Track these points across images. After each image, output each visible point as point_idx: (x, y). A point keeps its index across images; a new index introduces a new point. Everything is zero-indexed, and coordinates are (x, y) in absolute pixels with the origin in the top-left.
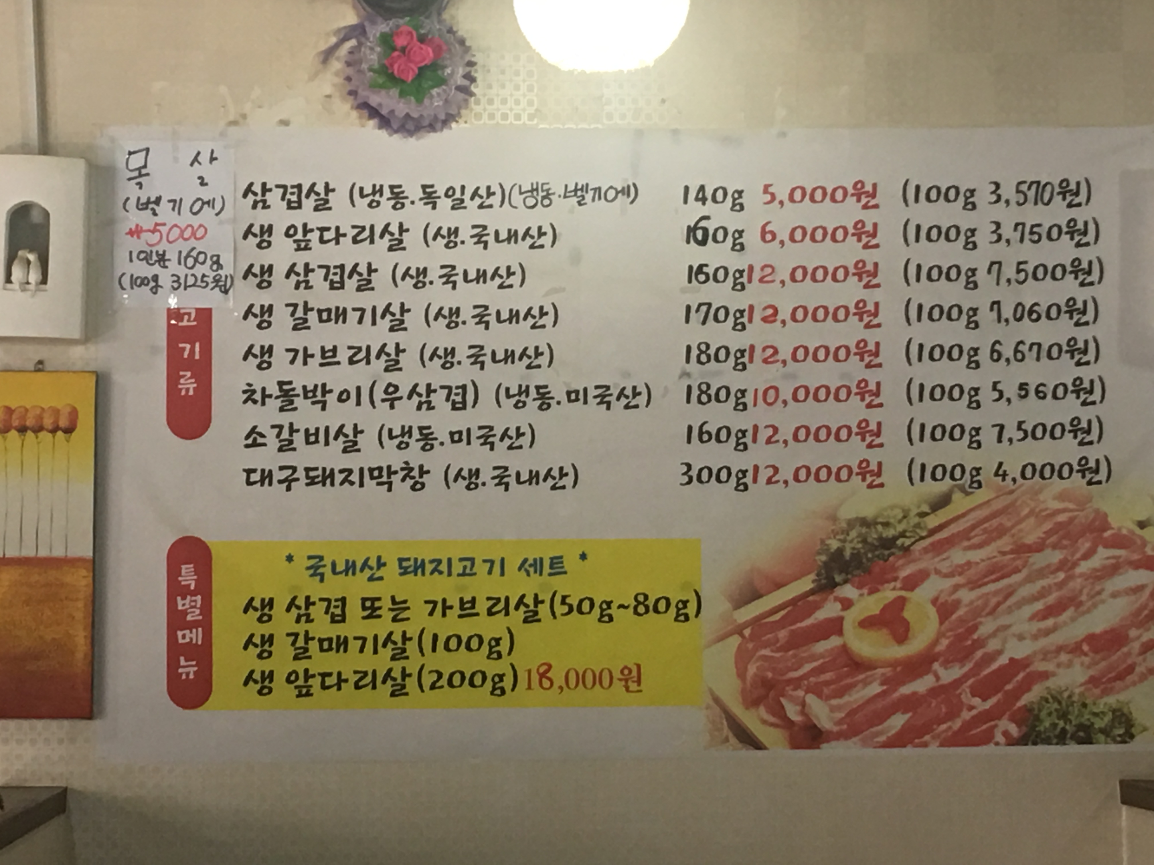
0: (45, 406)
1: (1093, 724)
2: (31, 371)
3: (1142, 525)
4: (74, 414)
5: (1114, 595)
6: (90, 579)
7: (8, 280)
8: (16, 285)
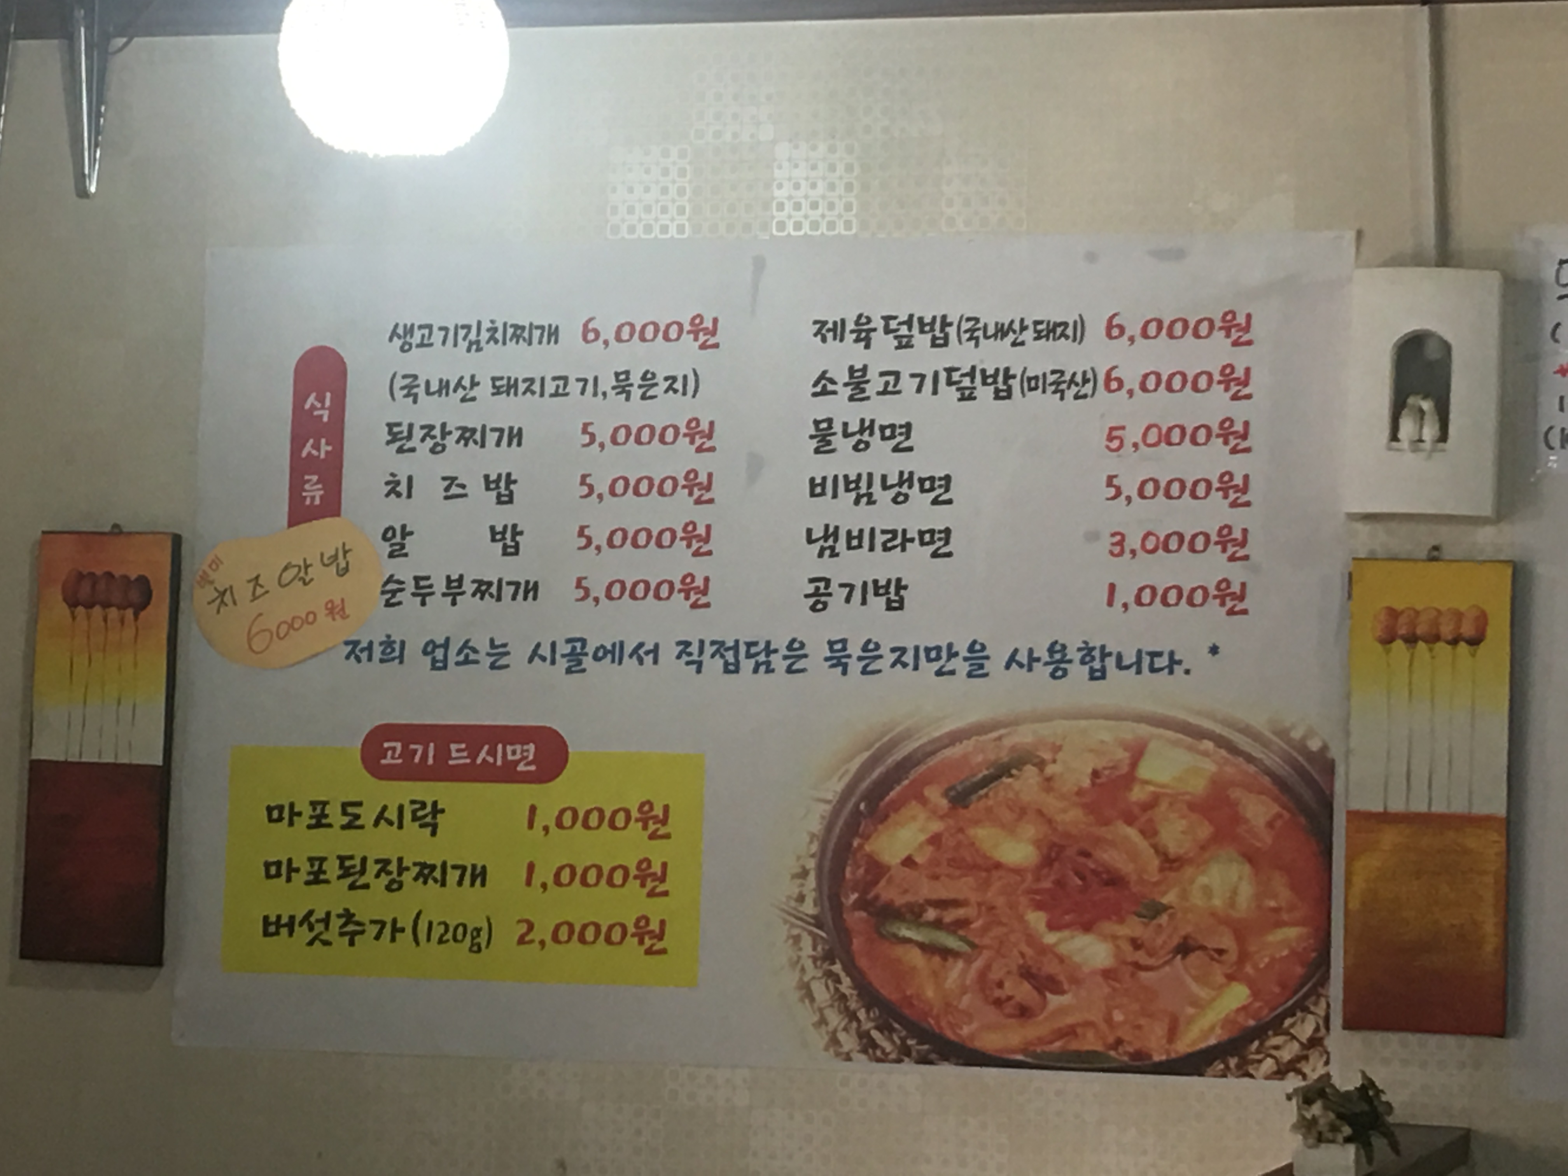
0: (1443, 608)
2: (1423, 561)
4: (1482, 620)
6: (1504, 844)
7: (1394, 437)
8: (1405, 444)
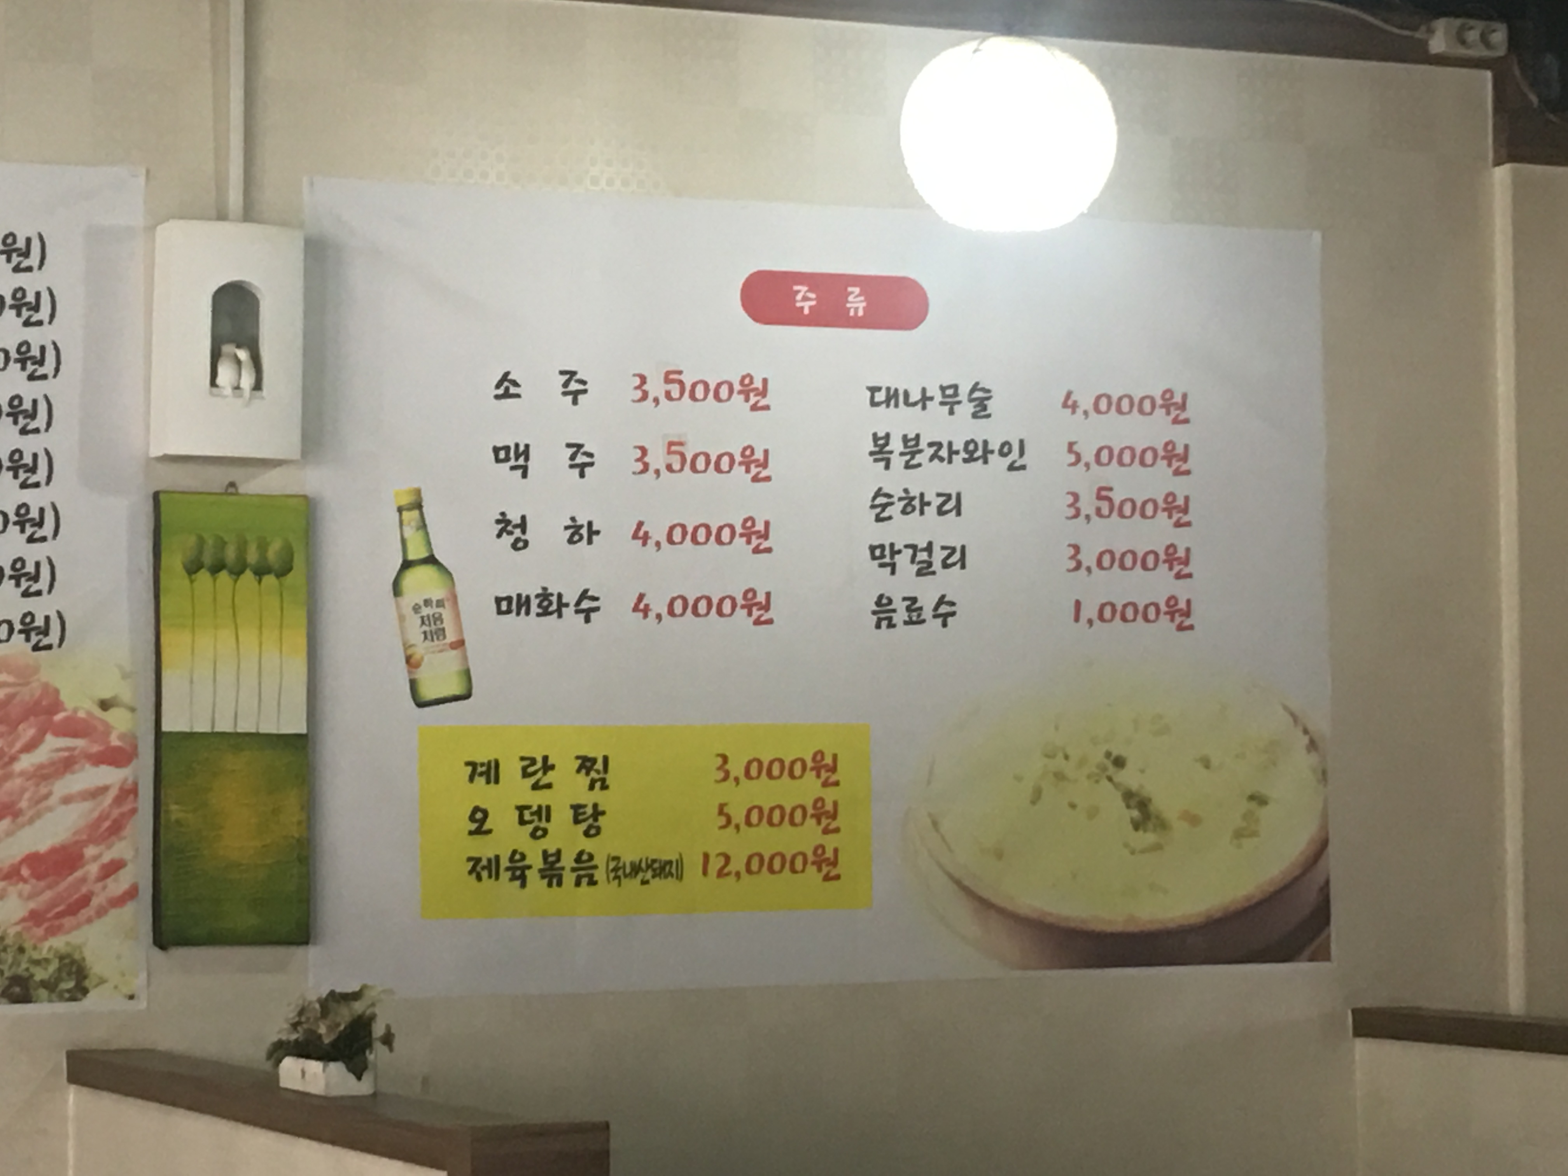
1: (32, 976)
3: (105, 705)
5: (67, 800)
